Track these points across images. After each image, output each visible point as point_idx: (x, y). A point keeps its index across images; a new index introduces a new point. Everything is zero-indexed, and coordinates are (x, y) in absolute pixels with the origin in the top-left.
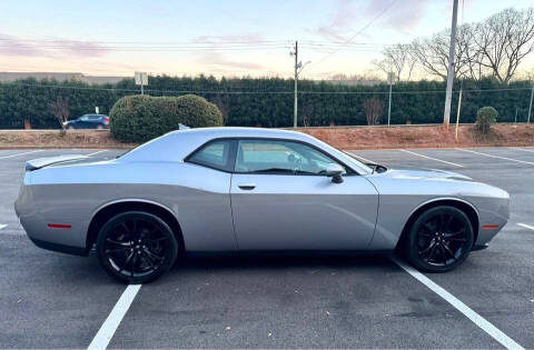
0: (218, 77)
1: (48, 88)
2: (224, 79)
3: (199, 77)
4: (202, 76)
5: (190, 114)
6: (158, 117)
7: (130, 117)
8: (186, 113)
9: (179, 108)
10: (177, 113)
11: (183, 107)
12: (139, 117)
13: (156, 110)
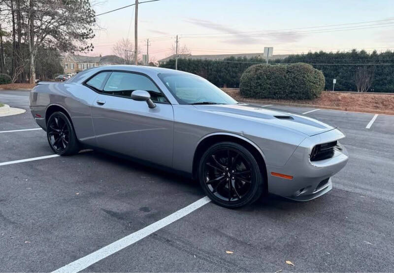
0: (369, 52)
1: (240, 64)
2: (375, 52)
3: (351, 52)
4: (354, 50)
5: (294, 78)
6: (270, 79)
7: (251, 80)
8: (292, 76)
9: (287, 73)
10: (285, 76)
11: (290, 72)
12: (257, 79)
13: (270, 74)
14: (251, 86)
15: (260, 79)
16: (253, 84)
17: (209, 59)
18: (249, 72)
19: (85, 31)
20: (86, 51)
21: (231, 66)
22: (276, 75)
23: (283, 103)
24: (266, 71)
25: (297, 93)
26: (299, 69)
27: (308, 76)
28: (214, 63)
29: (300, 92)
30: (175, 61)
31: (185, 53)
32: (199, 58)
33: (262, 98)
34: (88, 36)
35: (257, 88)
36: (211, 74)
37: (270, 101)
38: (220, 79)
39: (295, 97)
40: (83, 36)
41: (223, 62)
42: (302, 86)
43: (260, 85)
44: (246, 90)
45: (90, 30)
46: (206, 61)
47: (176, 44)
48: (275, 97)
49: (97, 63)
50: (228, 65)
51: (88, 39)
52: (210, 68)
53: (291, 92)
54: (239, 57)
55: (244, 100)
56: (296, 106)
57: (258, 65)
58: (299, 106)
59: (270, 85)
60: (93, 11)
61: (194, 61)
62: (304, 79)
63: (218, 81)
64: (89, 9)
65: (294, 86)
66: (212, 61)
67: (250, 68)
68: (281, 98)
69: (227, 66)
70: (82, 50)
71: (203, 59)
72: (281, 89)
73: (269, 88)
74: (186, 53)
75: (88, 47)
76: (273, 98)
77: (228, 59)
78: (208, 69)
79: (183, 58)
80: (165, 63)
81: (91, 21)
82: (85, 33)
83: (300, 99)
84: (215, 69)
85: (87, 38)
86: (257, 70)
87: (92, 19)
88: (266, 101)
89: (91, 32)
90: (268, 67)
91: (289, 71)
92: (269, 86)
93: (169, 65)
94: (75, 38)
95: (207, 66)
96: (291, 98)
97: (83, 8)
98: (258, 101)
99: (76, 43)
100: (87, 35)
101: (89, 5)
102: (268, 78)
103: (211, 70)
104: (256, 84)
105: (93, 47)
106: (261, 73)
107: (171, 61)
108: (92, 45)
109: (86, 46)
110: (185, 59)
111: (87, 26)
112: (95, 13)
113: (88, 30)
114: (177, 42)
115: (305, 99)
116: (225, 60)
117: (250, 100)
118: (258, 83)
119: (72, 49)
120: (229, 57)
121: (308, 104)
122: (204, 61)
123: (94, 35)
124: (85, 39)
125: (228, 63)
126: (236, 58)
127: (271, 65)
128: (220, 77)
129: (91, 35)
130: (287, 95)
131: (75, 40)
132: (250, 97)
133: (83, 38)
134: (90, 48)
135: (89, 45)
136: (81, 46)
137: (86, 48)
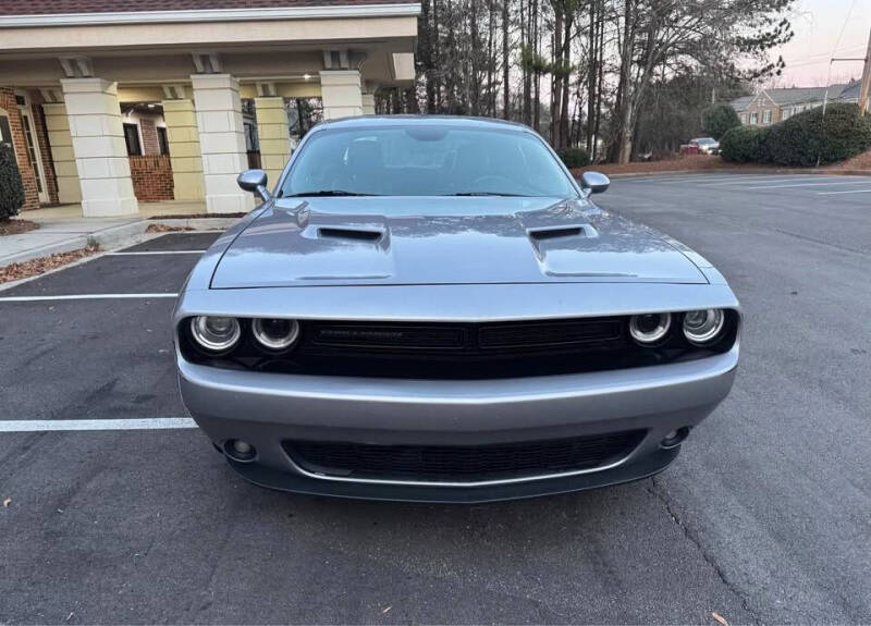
19: (768, 29)
20: (765, 77)
34: (776, 40)
40: (766, 41)
45: (781, 25)
51: (774, 48)
70: (755, 75)
75: (770, 67)
82: (768, 34)
85: (770, 46)
89: (785, 26)
94: (742, 51)
99: (745, 63)
100: (774, 37)
105: (783, 65)
108: (781, 59)
109: (766, 66)
111: (773, 14)
113: (777, 25)
123: (792, 34)
124: (766, 49)
129: (782, 37)
131: (743, 55)
133: (762, 48)
134: (777, 69)
135: (774, 60)
136: (752, 68)
137: (764, 71)
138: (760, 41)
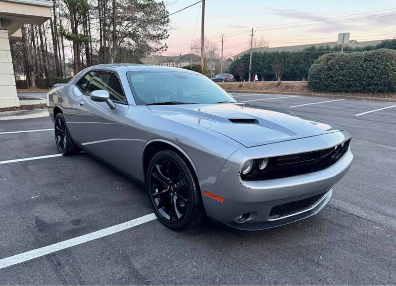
5: (374, 67)
6: (343, 70)
7: (321, 71)
8: (370, 65)
9: (364, 62)
10: (362, 66)
11: (369, 61)
12: (328, 70)
13: (343, 65)
14: (320, 79)
15: (331, 69)
16: (323, 76)
17: (286, 51)
18: (319, 63)
19: (160, 32)
20: (161, 51)
21: (311, 57)
22: (350, 65)
23: (359, 97)
24: (339, 61)
25: (377, 84)
26: (380, 56)
27: (392, 64)
28: (292, 55)
29: (381, 84)
30: (249, 55)
31: (262, 46)
32: (275, 51)
33: (334, 92)
34: (163, 37)
35: (327, 81)
36: (288, 67)
37: (343, 95)
38: (298, 71)
39: (374, 89)
40: (159, 37)
41: (302, 53)
42: (383, 76)
43: (331, 77)
44: (315, 83)
45: (164, 31)
46: (283, 53)
47: (251, 38)
48: (349, 90)
49: (176, 62)
50: (307, 55)
51: (163, 40)
52: (286, 60)
53: (369, 84)
54: (321, 47)
55: (313, 94)
56: (376, 100)
57: (330, 54)
58: (379, 101)
59: (344, 76)
60: (167, 12)
61: (270, 53)
62: (387, 68)
63: (296, 73)
64: (164, 10)
65: (373, 77)
66: (289, 52)
67: (320, 58)
68: (357, 91)
69: (306, 57)
70: (157, 50)
71: (280, 51)
72: (356, 80)
73: (342, 80)
74: (264, 46)
75: (162, 47)
76: (347, 92)
77: (308, 50)
78: (285, 61)
79: (258, 51)
80: (239, 58)
81: (165, 22)
82: (160, 34)
83: (381, 91)
84: (293, 61)
85: (161, 39)
86: (328, 59)
87: (166, 19)
88: (338, 95)
90: (342, 56)
91: (367, 60)
92: (342, 77)
93: (243, 59)
94: (151, 39)
95: (284, 58)
96: (370, 91)
97: (159, 10)
98: (328, 95)
99: (152, 44)
100: (162, 36)
101: (164, 6)
102: (340, 69)
103: (288, 62)
104: (327, 75)
105: (167, 47)
106: (332, 63)
107: (245, 55)
108: (166, 45)
109: (161, 47)
110: (260, 52)
111: (161, 27)
112: (168, 13)
113: (163, 31)
114: (252, 35)
115: (387, 91)
116: (304, 51)
117: (319, 94)
118: (329, 74)
119: (148, 50)
120: (309, 47)
121: (392, 97)
122: (281, 53)
123: (168, 36)
124: (160, 40)
125: (308, 54)
126: (317, 47)
127: (346, 54)
128: (298, 69)
129: (165, 36)
130: (364, 88)
131: (151, 41)
132: (319, 90)
133: (158, 39)
134: (165, 49)
135: (164, 45)
136: (156, 47)
137: (160, 49)
138: (158, 37)
